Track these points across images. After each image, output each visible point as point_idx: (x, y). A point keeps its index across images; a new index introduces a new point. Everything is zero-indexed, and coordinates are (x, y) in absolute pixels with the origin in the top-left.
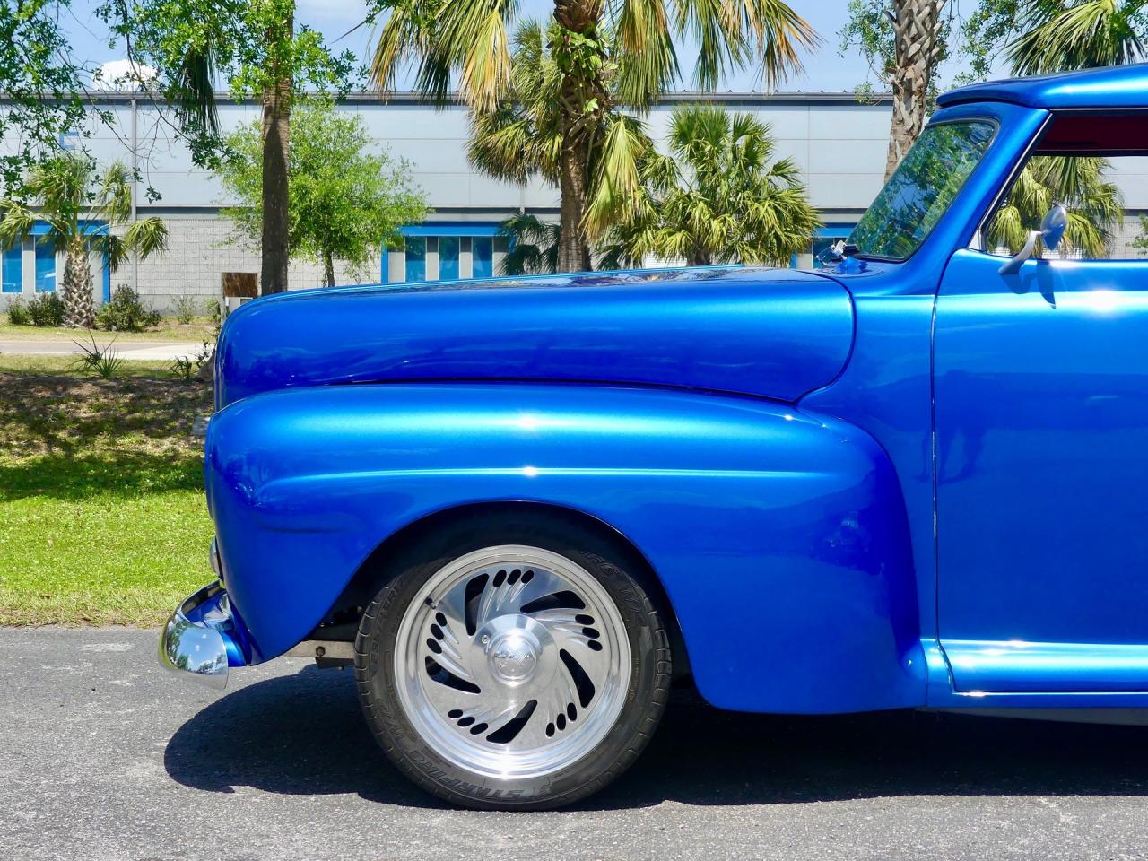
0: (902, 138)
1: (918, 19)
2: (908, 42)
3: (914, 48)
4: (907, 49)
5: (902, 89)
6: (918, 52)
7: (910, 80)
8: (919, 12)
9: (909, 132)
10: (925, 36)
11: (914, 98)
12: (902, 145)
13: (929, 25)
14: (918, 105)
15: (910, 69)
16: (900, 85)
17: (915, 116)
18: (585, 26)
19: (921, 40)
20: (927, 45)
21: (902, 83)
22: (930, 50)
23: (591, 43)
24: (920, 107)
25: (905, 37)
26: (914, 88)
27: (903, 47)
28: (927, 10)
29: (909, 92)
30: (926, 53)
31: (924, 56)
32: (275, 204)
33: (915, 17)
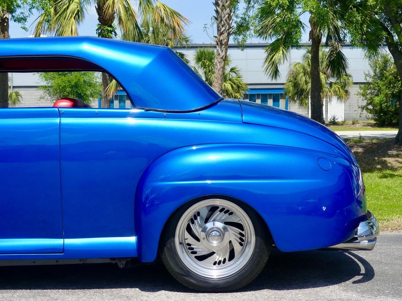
0: (220, 60)
1: (224, 19)
2: (221, 27)
3: (223, 29)
4: (221, 29)
5: (219, 43)
6: (224, 30)
7: (222, 40)
8: (224, 16)
9: (222, 58)
10: (226, 25)
11: (223, 46)
12: (219, 62)
13: (228, 21)
14: (225, 49)
15: (221, 36)
16: (218, 42)
17: (224, 53)
18: (108, 23)
19: (225, 26)
20: (227, 28)
21: (219, 41)
22: (228, 29)
23: (109, 29)
24: (226, 49)
25: (220, 25)
26: (223, 43)
27: (219, 29)
28: (227, 16)
29: (222, 44)
30: (227, 31)
31: (226, 31)
32: (3, 86)
33: (223, 18)
